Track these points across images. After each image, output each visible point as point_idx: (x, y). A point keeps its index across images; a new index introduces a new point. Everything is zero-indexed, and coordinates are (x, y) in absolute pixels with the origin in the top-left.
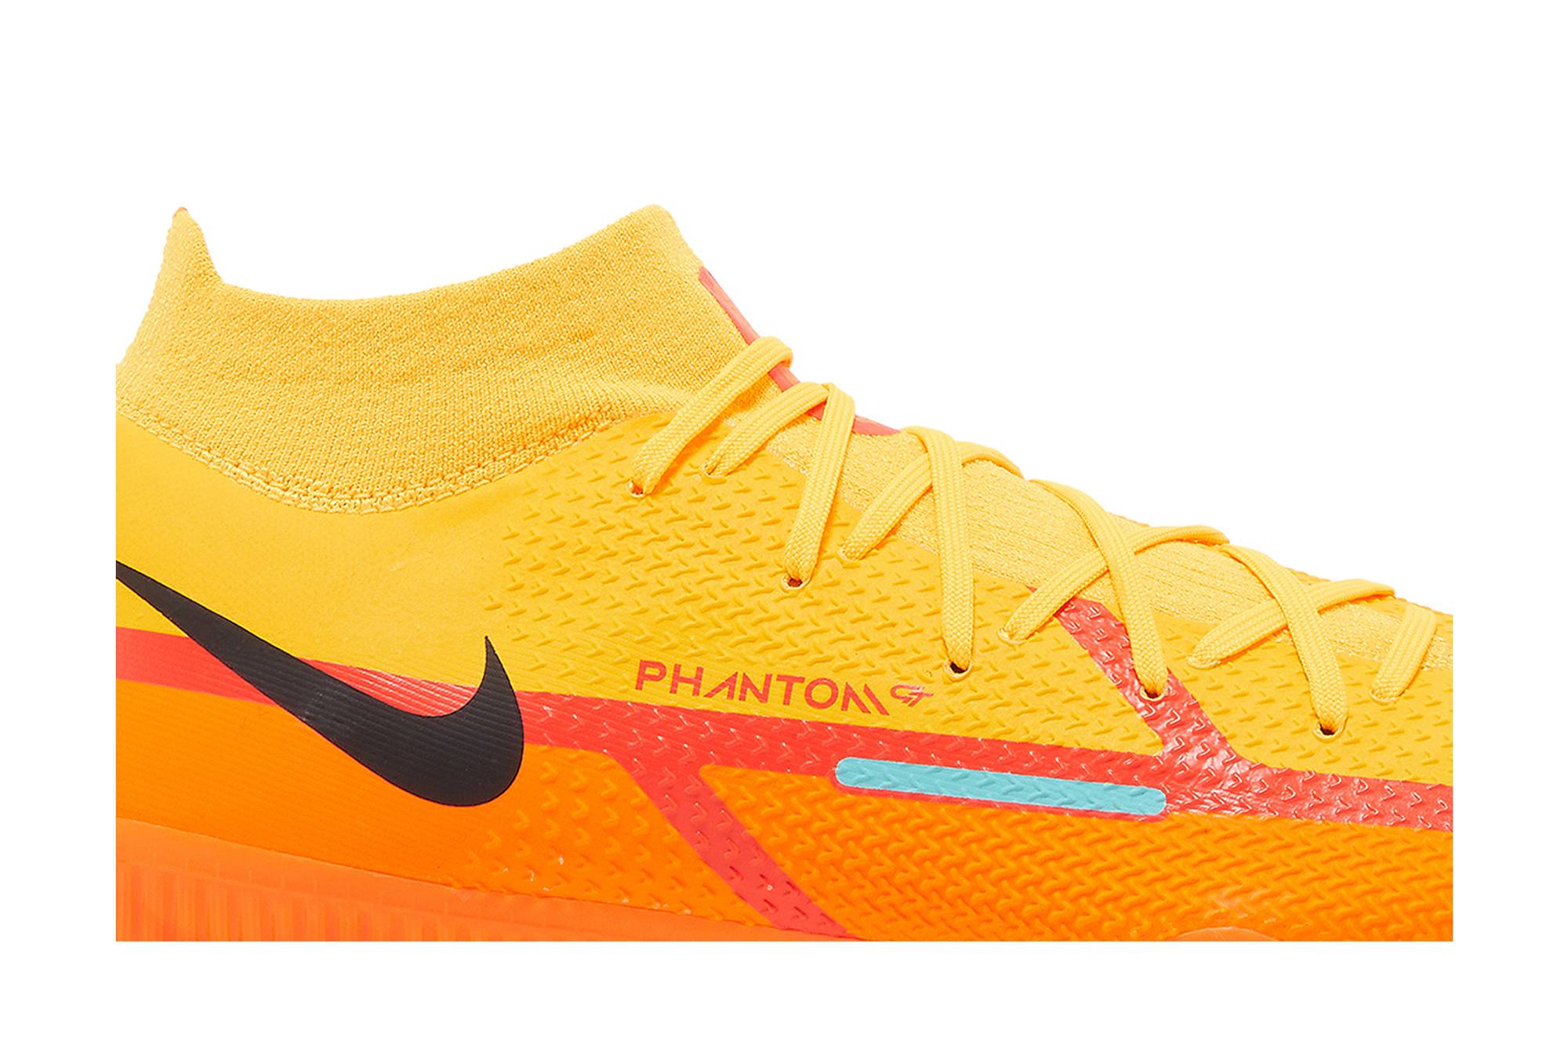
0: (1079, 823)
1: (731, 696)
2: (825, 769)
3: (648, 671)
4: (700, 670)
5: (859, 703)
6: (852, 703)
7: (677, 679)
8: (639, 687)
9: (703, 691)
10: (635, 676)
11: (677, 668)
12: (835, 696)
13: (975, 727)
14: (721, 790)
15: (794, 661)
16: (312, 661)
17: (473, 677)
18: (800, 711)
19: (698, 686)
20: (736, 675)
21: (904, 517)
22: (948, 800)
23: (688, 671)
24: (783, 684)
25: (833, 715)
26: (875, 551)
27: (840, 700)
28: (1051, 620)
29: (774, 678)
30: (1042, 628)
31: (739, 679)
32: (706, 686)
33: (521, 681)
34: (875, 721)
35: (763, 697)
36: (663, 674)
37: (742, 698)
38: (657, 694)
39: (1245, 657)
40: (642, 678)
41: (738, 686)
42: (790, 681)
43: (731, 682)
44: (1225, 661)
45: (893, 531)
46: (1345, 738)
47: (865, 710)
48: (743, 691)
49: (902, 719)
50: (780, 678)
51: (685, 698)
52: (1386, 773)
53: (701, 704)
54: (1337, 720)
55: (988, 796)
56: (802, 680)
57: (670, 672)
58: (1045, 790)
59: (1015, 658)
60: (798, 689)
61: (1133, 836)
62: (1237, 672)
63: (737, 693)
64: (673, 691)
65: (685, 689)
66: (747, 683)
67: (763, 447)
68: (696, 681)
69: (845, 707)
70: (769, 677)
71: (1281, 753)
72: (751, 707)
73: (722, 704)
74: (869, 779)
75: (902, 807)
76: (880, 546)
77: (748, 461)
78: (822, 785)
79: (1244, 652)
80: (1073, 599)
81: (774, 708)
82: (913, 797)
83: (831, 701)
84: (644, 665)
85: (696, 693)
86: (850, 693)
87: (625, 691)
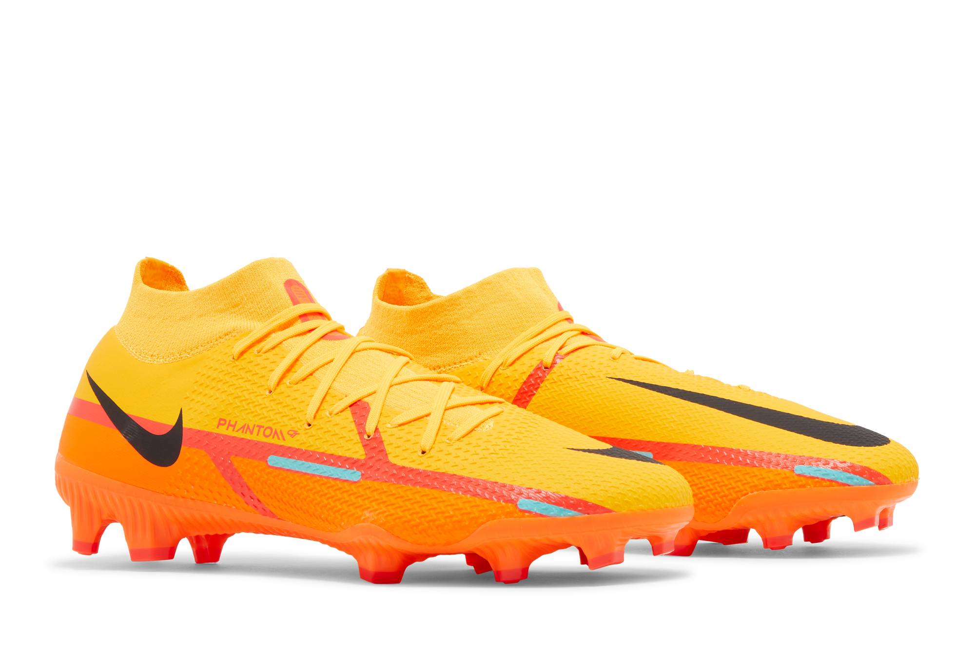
0: (333, 482)
1: (243, 432)
2: (264, 459)
3: (221, 422)
4: (236, 422)
5: (278, 436)
6: (276, 436)
7: (229, 425)
8: (218, 427)
9: (236, 429)
10: (217, 423)
11: (230, 421)
12: (271, 433)
13: (308, 446)
14: (236, 465)
15: (262, 420)
16: (131, 415)
17: (173, 422)
18: (261, 438)
19: (234, 428)
20: (245, 425)
21: (317, 369)
22: (297, 472)
23: (233, 423)
24: (258, 428)
25: (270, 440)
26: (301, 382)
27: (272, 435)
28: (347, 408)
29: (256, 426)
30: (342, 411)
31: (246, 427)
32: (237, 428)
33: (186, 424)
34: (281, 442)
35: (251, 433)
36: (225, 423)
37: (246, 433)
38: (223, 430)
39: (410, 424)
40: (219, 424)
41: (245, 429)
42: (260, 427)
43: (243, 427)
44: (400, 425)
45: (311, 374)
46: (429, 455)
47: (279, 438)
48: (246, 431)
49: (290, 442)
50: (258, 426)
51: (230, 432)
52: (437, 469)
53: (234, 434)
54: (427, 449)
55: (309, 471)
56: (263, 427)
57: (227, 423)
58: (325, 470)
59: (328, 422)
60: (262, 430)
61: (348, 488)
62: (402, 430)
63: (245, 431)
64: (227, 429)
65: (231, 428)
66: (248, 427)
67: (281, 343)
68: (234, 426)
69: (273, 437)
70: (254, 426)
71: (404, 460)
72: (248, 436)
73: (240, 435)
74: (277, 463)
75: (284, 474)
76: (304, 379)
77: (273, 348)
78: (264, 465)
79: (410, 422)
80: (359, 401)
81: (254, 437)
82: (288, 470)
83: (270, 435)
84: (221, 420)
85: (233, 430)
86: (276, 432)
87: (213, 429)
